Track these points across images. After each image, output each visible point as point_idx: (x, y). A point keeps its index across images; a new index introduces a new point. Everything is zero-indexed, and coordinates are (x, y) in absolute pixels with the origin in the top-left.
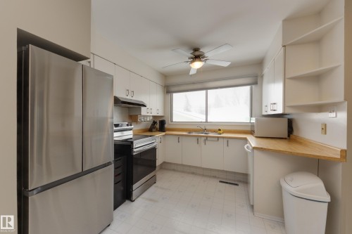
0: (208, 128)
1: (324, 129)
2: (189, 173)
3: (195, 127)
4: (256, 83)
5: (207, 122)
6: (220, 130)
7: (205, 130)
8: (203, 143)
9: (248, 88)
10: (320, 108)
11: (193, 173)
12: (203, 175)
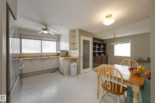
0: (43, 55)
1: (75, 53)
2: (36, 75)
3: (38, 55)
4: (58, 41)
5: (41, 53)
6: (48, 56)
7: (41, 56)
8: (44, 61)
9: (56, 42)
10: (74, 49)
11: (38, 74)
12: (43, 73)
